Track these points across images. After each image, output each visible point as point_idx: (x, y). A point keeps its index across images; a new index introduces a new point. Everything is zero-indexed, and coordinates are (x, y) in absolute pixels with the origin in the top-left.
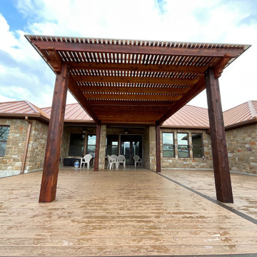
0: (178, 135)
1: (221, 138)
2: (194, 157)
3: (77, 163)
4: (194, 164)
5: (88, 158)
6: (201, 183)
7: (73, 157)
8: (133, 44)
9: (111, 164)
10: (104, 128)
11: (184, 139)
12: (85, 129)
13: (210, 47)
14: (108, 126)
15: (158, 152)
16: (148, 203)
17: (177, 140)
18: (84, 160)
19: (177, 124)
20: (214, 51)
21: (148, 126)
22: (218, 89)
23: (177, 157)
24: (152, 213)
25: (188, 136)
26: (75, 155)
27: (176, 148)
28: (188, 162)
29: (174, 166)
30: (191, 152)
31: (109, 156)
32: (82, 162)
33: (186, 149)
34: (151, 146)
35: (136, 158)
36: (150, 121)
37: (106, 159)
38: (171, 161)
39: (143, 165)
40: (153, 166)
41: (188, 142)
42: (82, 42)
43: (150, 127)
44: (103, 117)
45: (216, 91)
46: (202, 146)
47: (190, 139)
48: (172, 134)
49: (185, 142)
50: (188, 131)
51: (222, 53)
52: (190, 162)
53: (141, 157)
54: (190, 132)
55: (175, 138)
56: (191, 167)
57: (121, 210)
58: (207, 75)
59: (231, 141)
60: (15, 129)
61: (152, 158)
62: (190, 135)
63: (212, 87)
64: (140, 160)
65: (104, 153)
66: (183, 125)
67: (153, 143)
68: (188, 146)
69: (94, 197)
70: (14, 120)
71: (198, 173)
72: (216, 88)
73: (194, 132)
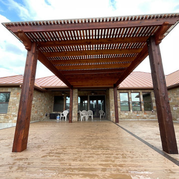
0: (132, 94)
1: (163, 96)
2: (145, 110)
3: (58, 117)
4: (145, 116)
5: (66, 113)
6: (150, 133)
7: (56, 112)
8: (84, 22)
9: (82, 117)
10: (76, 91)
11: (137, 97)
12: (63, 92)
13: (150, 18)
14: (79, 89)
15: (116, 107)
16: (100, 153)
17: (131, 98)
18: (63, 115)
19: (131, 86)
20: (154, 21)
21: (108, 88)
22: (159, 54)
23: (131, 110)
24: (100, 165)
25: (140, 95)
26: (57, 111)
27: (131, 104)
28: (140, 115)
29: (130, 118)
30: (143, 107)
31: (80, 111)
32: (61, 116)
33: (138, 104)
34: (111, 103)
35: (101, 112)
36: (109, 84)
37: (79, 114)
38: (127, 114)
39: (106, 117)
40: (113, 118)
41: (140, 99)
42: (44, 24)
43: (110, 89)
44: (74, 83)
45: (158, 56)
46: (151, 102)
47: (141, 97)
48: (127, 94)
49: (138, 100)
50: (139, 91)
51: (161, 22)
52: (142, 114)
53: (105, 111)
54: (141, 92)
55: (130, 96)
56: (143, 118)
57: (74, 160)
58: (149, 43)
59: (175, 97)
60: (14, 94)
61: (112, 112)
62: (141, 94)
63: (153, 52)
64: (104, 114)
65: (77, 109)
66: (135, 86)
67: (112, 101)
68: (140, 103)
69: (58, 147)
70: (13, 88)
71: (148, 123)
72: (157, 53)
73: (144, 91)
